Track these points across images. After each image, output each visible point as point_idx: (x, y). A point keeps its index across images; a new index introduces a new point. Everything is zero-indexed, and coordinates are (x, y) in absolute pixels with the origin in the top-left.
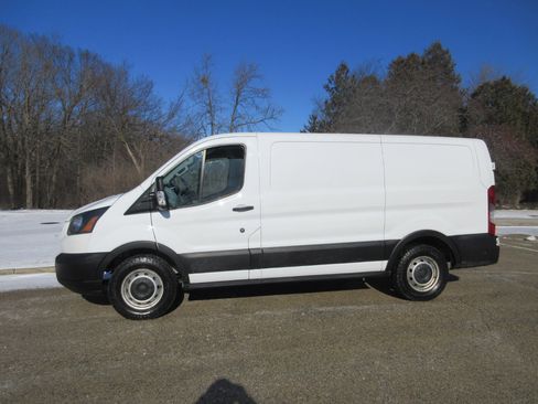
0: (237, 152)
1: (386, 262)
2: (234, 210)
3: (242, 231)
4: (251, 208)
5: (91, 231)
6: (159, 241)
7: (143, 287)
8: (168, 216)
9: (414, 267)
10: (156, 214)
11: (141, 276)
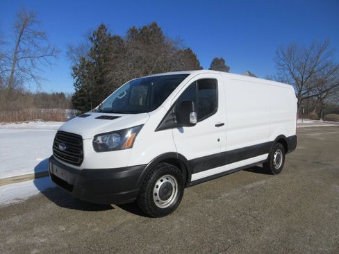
1: (267, 154)
2: (217, 126)
3: (219, 140)
4: (222, 124)
5: (131, 147)
7: (166, 190)
8: (182, 131)
9: (275, 156)
10: (176, 130)
11: (165, 181)
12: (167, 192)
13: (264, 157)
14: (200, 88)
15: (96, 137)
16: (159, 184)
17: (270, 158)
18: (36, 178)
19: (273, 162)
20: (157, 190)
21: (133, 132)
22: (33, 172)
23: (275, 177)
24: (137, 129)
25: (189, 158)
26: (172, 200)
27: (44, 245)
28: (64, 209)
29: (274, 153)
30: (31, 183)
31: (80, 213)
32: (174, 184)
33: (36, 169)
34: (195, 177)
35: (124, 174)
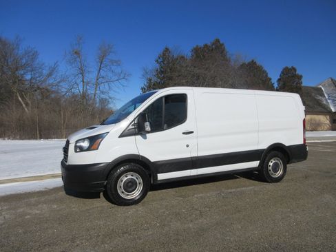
0: (182, 98)
1: (258, 162)
2: (184, 133)
3: (188, 146)
4: (192, 132)
5: (97, 149)
6: (141, 154)
7: (130, 184)
8: (145, 138)
9: (271, 164)
10: (139, 137)
11: (129, 177)
13: (255, 164)
14: (166, 100)
15: (76, 142)
16: (124, 179)
17: (264, 165)
19: (267, 170)
20: (121, 184)
24: (104, 136)
25: (152, 160)
26: (136, 194)
29: (269, 161)
32: (139, 180)
34: (162, 177)
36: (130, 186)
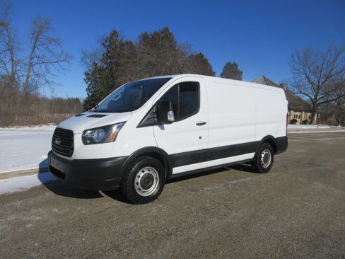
0: (194, 87)
1: (254, 154)
2: (198, 124)
3: (200, 138)
4: (204, 123)
5: (114, 140)
6: (159, 147)
8: (163, 129)
9: (263, 155)
10: (157, 128)
11: (146, 172)
12: (148, 182)
13: (251, 156)
14: (181, 91)
15: (85, 132)
16: (141, 174)
17: (257, 157)
18: (40, 172)
19: (260, 161)
20: (138, 180)
21: (118, 128)
22: (38, 167)
23: (263, 176)
24: (121, 125)
25: (169, 153)
26: (153, 189)
27: (38, 221)
28: (60, 196)
29: (262, 152)
30: (35, 176)
31: (73, 200)
32: (156, 175)
33: (41, 164)
34: (177, 170)
35: (108, 164)
36: (147, 182)
